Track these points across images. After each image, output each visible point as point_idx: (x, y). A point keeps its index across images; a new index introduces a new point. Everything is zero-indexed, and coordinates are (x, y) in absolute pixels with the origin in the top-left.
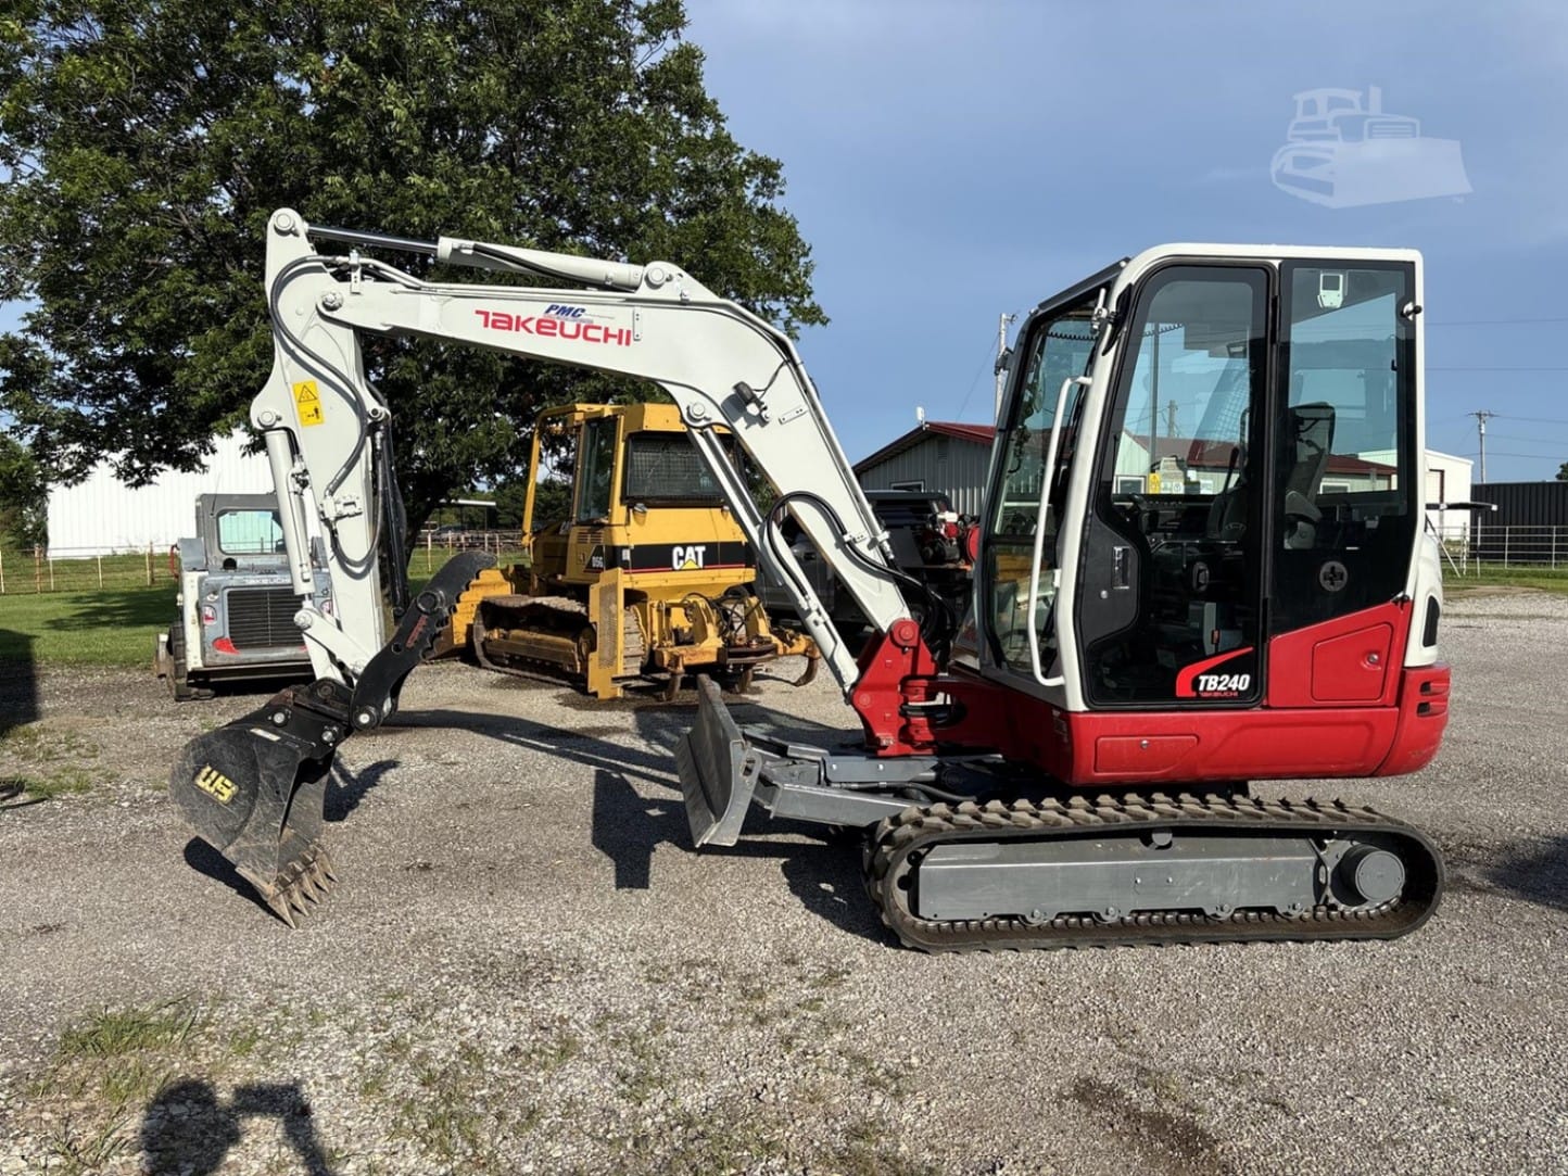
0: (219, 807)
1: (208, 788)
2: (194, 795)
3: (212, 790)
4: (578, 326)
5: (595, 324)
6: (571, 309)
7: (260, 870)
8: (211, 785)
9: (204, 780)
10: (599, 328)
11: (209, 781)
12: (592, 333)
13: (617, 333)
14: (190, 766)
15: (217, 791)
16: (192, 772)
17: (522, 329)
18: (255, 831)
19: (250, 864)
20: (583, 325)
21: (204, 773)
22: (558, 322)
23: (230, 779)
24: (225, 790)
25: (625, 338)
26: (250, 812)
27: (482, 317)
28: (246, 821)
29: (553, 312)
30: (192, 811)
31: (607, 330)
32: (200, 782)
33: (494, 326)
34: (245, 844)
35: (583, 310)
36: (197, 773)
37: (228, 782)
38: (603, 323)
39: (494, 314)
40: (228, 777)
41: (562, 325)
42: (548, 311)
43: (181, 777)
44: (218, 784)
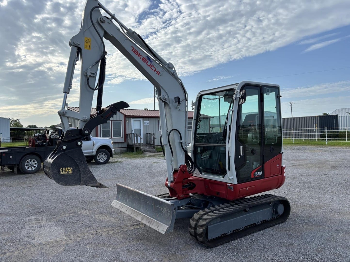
0: (71, 176)
1: (65, 173)
2: (63, 177)
3: (66, 173)
4: (150, 64)
5: (154, 66)
6: (151, 60)
7: (92, 182)
8: (65, 172)
9: (62, 172)
10: (154, 68)
11: (64, 171)
12: (152, 67)
13: (157, 71)
14: (56, 171)
15: (67, 172)
16: (57, 172)
17: (139, 56)
18: (84, 174)
19: (89, 182)
20: (151, 65)
21: (61, 171)
22: (147, 61)
23: (69, 167)
24: (69, 171)
25: (158, 73)
26: (80, 171)
27: (132, 48)
28: (80, 173)
29: (147, 58)
30: (65, 181)
31: (156, 69)
32: (62, 173)
33: (134, 52)
34: (84, 179)
35: (153, 62)
36: (59, 171)
37: (69, 168)
38: (156, 67)
39: (135, 49)
40: (67, 167)
41: (148, 62)
42: (146, 57)
43: (56, 176)
44: (67, 170)
